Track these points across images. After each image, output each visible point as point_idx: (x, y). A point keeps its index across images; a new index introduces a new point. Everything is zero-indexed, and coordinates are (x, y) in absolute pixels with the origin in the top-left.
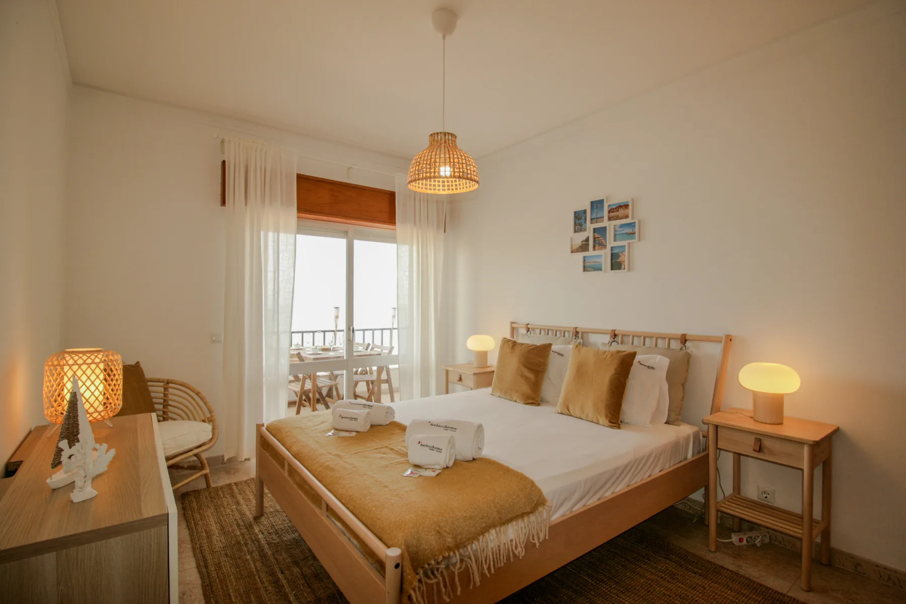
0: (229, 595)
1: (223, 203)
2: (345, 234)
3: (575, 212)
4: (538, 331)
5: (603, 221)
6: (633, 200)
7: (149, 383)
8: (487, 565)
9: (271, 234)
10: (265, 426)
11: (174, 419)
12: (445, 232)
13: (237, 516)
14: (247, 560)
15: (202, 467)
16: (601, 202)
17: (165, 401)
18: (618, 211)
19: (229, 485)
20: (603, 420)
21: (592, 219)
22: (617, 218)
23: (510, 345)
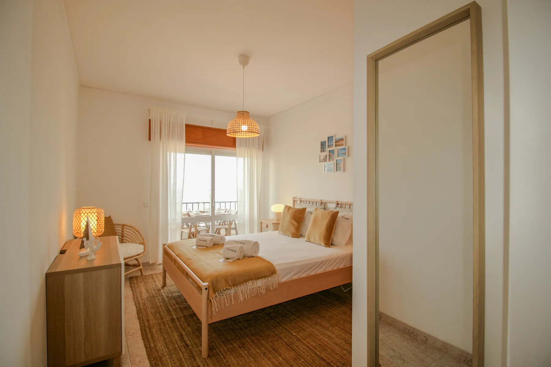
0: (148, 313)
1: (150, 139)
2: (210, 153)
3: (321, 142)
4: (305, 202)
5: (333, 147)
6: (346, 137)
7: (115, 226)
8: (247, 294)
9: (172, 154)
10: (167, 245)
11: (126, 243)
12: (263, 151)
13: (154, 286)
14: (156, 302)
15: (139, 266)
16: (332, 137)
17: (122, 234)
18: (339, 142)
19: (152, 275)
20: (323, 244)
21: (328, 146)
22: (339, 145)
23: (288, 208)
